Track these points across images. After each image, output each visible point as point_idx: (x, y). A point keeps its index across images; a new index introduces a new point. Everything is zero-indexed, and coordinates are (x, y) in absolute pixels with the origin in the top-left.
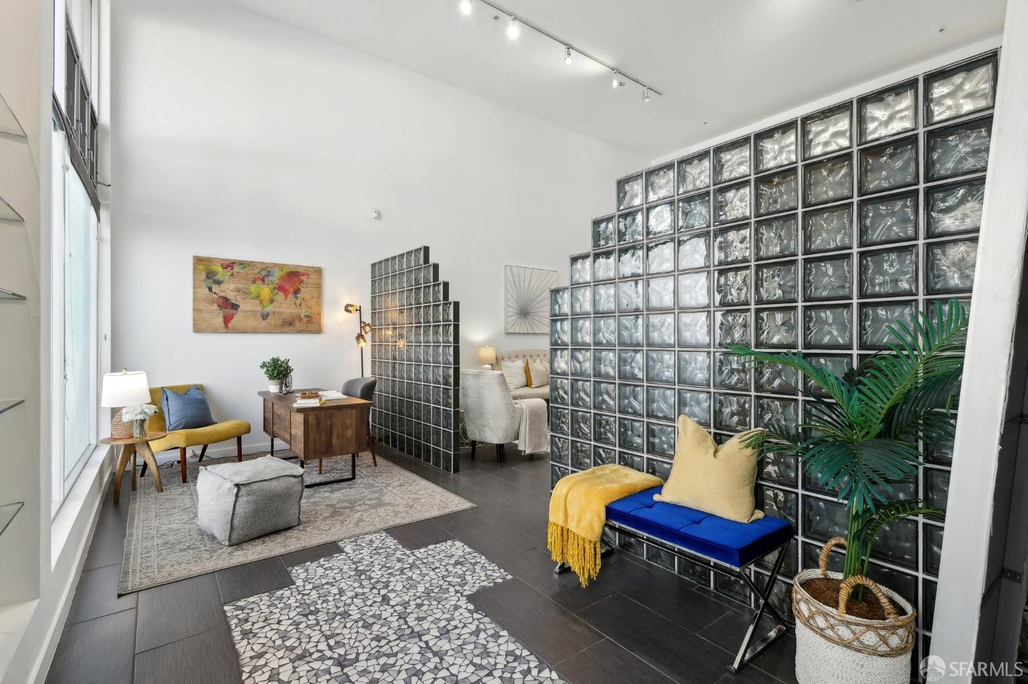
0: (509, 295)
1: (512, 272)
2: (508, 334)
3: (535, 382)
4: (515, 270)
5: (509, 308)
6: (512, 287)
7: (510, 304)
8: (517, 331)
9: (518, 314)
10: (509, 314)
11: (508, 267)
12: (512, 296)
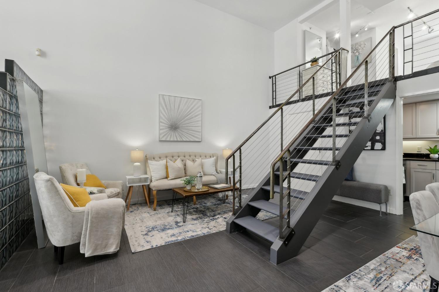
0: (162, 115)
1: (164, 99)
2: (160, 141)
3: (171, 176)
4: (167, 98)
5: (161, 124)
6: (163, 109)
7: (161, 120)
8: (168, 139)
9: (169, 128)
10: (161, 128)
11: (161, 96)
12: (164, 116)
